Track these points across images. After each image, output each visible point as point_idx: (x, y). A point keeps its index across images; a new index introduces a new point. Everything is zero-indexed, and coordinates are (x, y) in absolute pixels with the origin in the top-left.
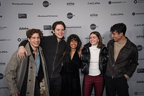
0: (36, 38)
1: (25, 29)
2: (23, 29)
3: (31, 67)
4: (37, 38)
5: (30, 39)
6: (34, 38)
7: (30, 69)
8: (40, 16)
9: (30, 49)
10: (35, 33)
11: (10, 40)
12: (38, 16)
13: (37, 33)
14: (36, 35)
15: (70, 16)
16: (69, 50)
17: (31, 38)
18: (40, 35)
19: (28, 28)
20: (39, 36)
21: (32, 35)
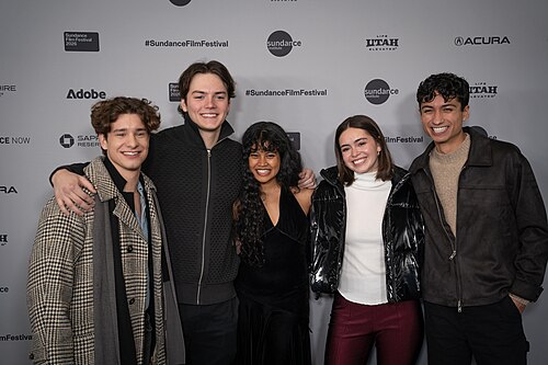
0: (131, 134)
1: (93, 94)
2: (82, 95)
3: (131, 246)
4: (135, 134)
5: (106, 137)
6: (123, 133)
7: (125, 257)
8: (153, 43)
9: (109, 177)
10: (124, 112)
11: (27, 141)
12: (147, 43)
13: (133, 111)
14: (129, 122)
15: (280, 43)
16: (248, 191)
17: (109, 135)
18: (145, 122)
19: (102, 94)
20: (142, 127)
21: (115, 120)
